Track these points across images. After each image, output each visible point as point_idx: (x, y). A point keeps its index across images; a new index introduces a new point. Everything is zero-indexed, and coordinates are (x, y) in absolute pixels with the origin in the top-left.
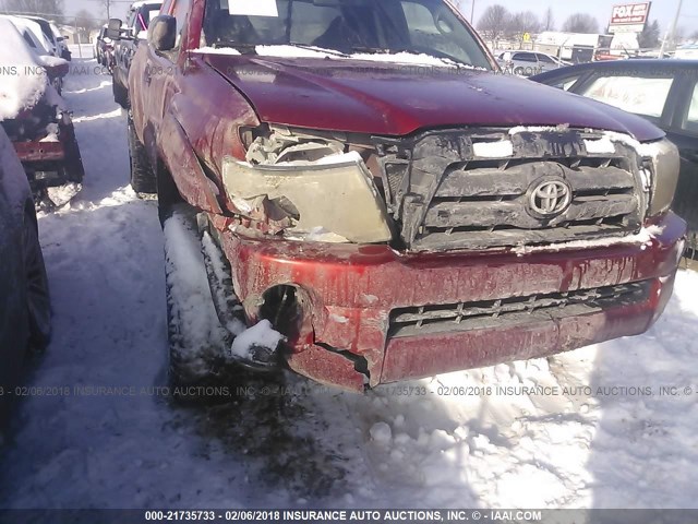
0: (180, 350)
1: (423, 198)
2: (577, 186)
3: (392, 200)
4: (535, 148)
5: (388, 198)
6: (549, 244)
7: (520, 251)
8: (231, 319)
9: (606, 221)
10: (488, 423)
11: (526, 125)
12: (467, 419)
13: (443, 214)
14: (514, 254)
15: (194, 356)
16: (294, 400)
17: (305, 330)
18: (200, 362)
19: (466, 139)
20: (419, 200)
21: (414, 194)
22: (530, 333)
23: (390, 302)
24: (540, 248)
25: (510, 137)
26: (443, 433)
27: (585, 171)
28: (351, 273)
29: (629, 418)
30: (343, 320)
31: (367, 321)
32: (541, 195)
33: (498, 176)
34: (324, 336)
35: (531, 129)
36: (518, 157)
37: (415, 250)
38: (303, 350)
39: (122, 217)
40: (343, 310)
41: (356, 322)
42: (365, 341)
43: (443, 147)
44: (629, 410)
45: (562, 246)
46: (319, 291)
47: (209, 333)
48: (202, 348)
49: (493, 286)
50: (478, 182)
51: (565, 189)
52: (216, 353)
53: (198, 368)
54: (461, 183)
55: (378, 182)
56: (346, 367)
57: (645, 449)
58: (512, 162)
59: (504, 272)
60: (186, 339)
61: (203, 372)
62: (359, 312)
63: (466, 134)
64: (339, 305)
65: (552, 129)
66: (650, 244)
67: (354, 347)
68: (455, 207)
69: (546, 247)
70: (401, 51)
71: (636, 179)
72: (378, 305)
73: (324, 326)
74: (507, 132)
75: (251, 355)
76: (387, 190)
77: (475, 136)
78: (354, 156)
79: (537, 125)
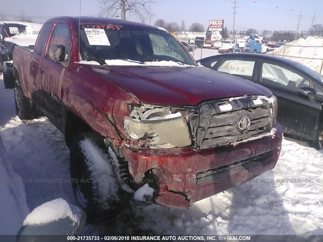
0: (98, 200)
1: (205, 128)
2: (252, 118)
3: (194, 130)
4: (239, 106)
5: (192, 129)
6: (242, 140)
7: (235, 144)
8: (123, 184)
9: (260, 129)
10: (217, 211)
11: (234, 97)
12: (209, 211)
13: (211, 133)
14: (232, 146)
15: (104, 201)
16: (137, 214)
17: (162, 186)
18: (106, 204)
19: (216, 105)
20: (203, 129)
21: (201, 127)
22: (240, 175)
23: (196, 171)
24: (240, 142)
25: (230, 102)
26: (204, 218)
27: (254, 112)
28: (182, 161)
29: (266, 201)
30: (179, 180)
31: (189, 179)
32: (242, 123)
33: (227, 117)
34: (172, 187)
35: (236, 98)
36: (234, 110)
37: (201, 148)
38: (163, 194)
39: (21, 134)
40: (179, 176)
41: (184, 180)
42: (188, 187)
43: (210, 108)
44: (266, 198)
45: (247, 140)
46: (169, 169)
47: (110, 191)
48: (107, 198)
49: (229, 160)
50: (221, 120)
51: (249, 120)
52: (113, 199)
53: (106, 206)
54: (216, 121)
55: (188, 124)
56: (181, 199)
57: (276, 212)
58: (231, 112)
59: (233, 153)
60: (101, 194)
61: (107, 208)
62: (185, 176)
63: (217, 102)
64: (177, 174)
65: (242, 97)
66: (275, 136)
67: (184, 191)
68: (215, 130)
69: (242, 141)
70: (162, 60)
71: (269, 112)
72: (192, 172)
73: (171, 183)
74: (228, 100)
75: (145, 200)
76: (192, 127)
77: (219, 103)
78: (179, 114)
79: (237, 97)
